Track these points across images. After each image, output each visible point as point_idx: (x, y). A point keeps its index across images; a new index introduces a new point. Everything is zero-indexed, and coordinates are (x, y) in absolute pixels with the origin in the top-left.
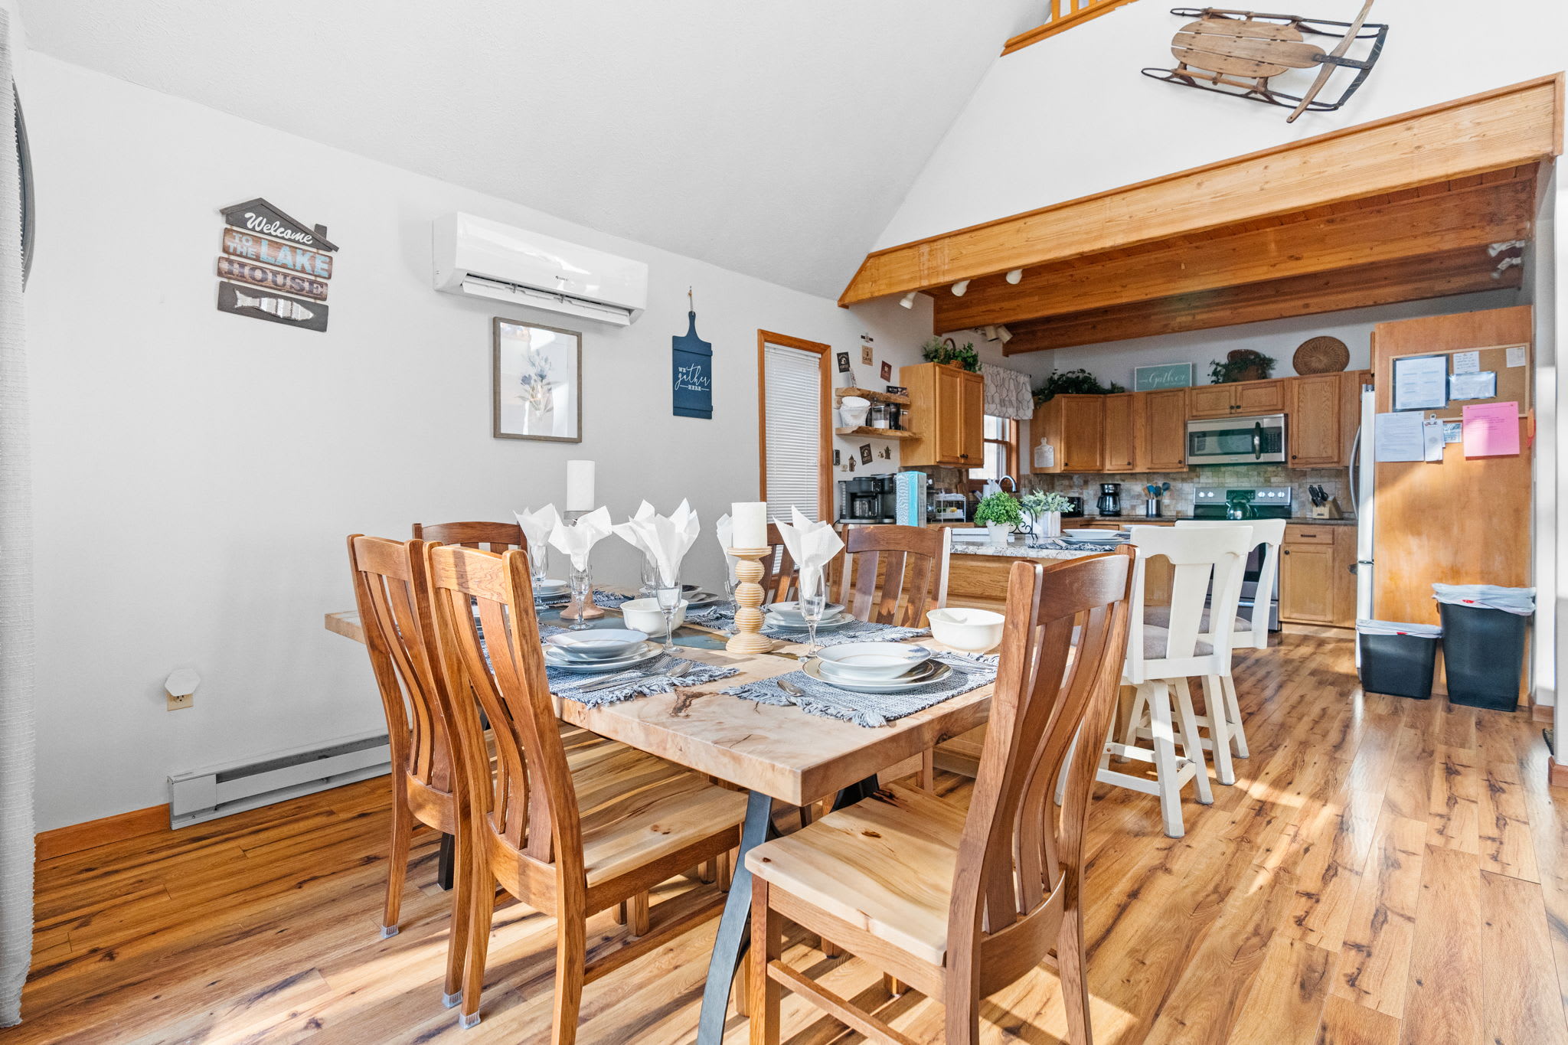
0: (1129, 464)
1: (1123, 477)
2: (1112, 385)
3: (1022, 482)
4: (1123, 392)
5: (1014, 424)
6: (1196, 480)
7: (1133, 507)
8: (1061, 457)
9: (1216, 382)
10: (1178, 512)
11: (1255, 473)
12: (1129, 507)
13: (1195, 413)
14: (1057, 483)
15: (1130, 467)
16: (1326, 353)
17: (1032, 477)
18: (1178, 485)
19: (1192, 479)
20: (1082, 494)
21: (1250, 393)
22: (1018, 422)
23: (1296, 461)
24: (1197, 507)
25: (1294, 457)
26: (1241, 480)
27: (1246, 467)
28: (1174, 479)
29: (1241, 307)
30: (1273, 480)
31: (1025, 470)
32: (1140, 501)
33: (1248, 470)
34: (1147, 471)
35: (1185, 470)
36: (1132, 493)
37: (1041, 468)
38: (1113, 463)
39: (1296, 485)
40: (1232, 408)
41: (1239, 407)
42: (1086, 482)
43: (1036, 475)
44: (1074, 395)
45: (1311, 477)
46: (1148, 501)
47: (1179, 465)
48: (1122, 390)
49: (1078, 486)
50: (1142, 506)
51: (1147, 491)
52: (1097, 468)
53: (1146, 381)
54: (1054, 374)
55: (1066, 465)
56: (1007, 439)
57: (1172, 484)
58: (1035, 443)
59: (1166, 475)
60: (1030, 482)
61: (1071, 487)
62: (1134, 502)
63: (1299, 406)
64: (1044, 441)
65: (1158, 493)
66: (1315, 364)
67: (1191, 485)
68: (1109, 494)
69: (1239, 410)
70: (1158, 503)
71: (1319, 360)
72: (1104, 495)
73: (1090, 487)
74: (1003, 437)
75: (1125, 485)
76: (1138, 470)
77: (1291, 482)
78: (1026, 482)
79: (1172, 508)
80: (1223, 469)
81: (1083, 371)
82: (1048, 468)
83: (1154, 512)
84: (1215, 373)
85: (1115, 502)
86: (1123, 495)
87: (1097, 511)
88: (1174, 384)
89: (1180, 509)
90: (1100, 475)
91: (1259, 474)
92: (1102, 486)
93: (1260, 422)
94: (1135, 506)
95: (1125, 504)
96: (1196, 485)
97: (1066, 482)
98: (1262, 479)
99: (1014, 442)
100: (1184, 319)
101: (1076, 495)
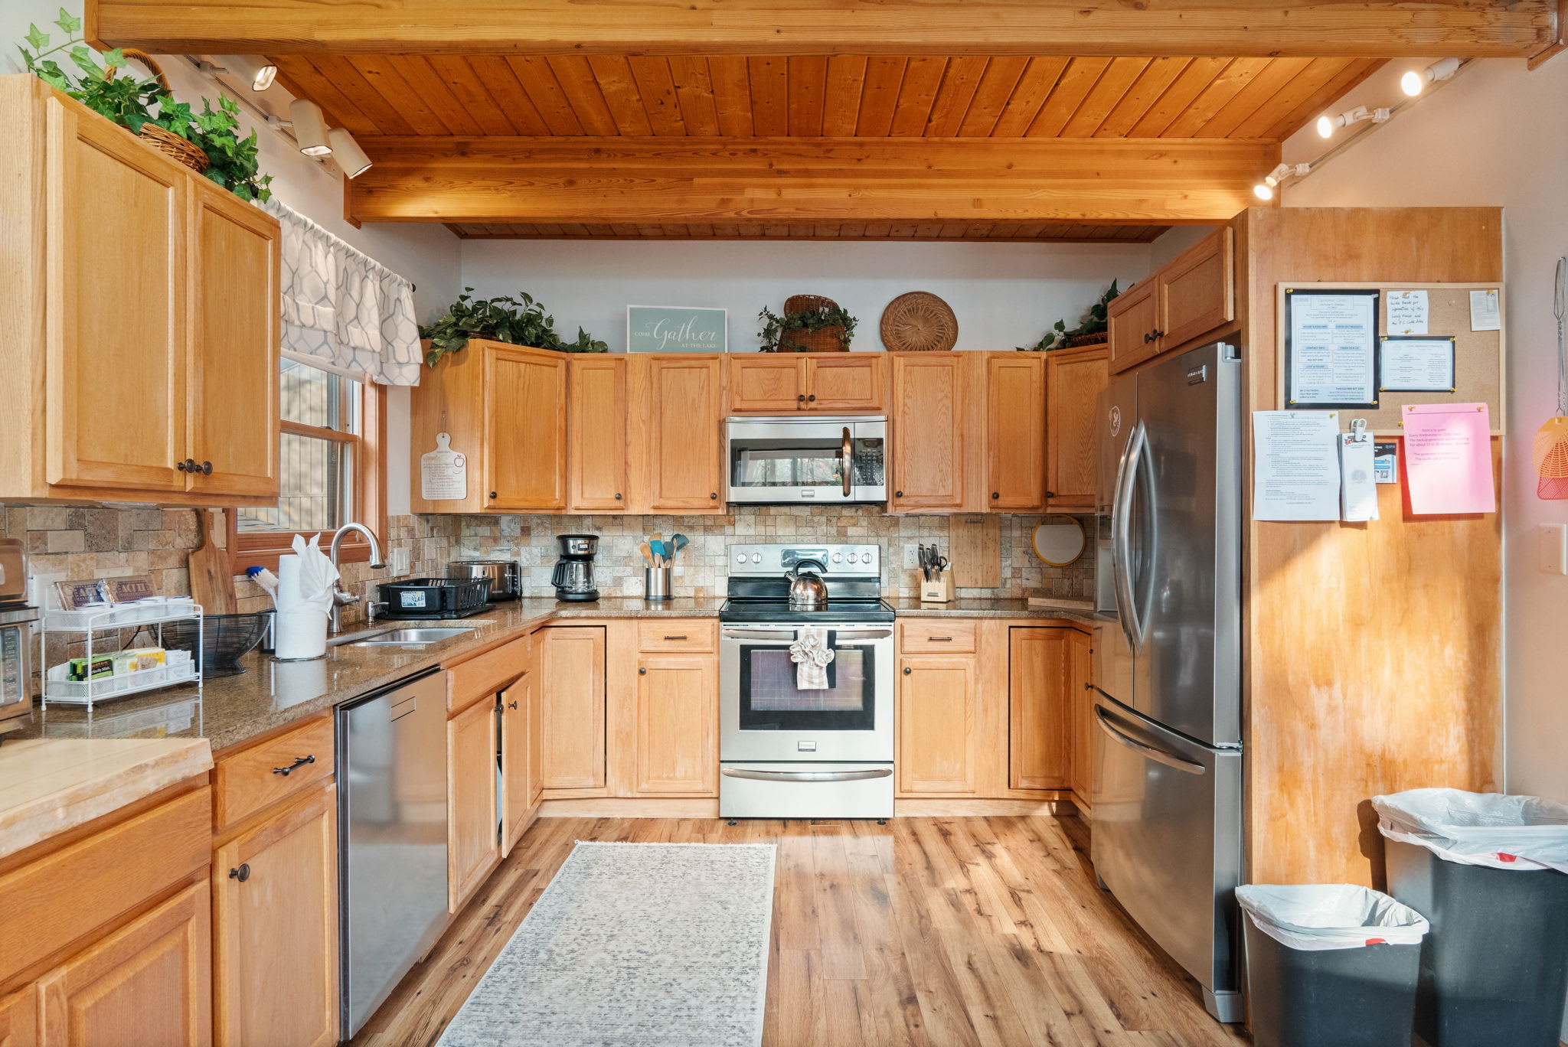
0: (619, 498)
1: (598, 522)
2: (582, 335)
3: (393, 533)
4: (605, 351)
5: (372, 394)
6: (729, 530)
7: (618, 581)
8: (483, 480)
9: (767, 349)
10: (698, 590)
11: (824, 519)
12: (609, 582)
13: (738, 406)
14: (466, 532)
15: (618, 504)
16: (926, 320)
17: (414, 521)
18: (696, 538)
19: (722, 526)
20: (518, 554)
21: (828, 373)
22: (382, 390)
23: (902, 501)
24: (734, 581)
25: (899, 495)
26: (802, 531)
27: (808, 509)
28: (691, 528)
29: (866, 187)
30: (851, 531)
31: (400, 505)
32: (629, 570)
33: (812, 515)
34: (652, 512)
35: (720, 512)
36: (616, 553)
37: (435, 502)
38: (587, 495)
39: (884, 541)
40: (801, 398)
41: (812, 398)
42: (526, 531)
43: (425, 516)
44: (510, 346)
45: (906, 528)
46: (648, 571)
47: (712, 503)
48: (602, 347)
49: (513, 539)
50: (634, 580)
51: (648, 553)
52: (555, 504)
53: (647, 334)
54: (464, 298)
55: (494, 496)
56: (357, 432)
57: (688, 535)
58: (422, 444)
59: (678, 520)
60: (411, 531)
61: (496, 540)
62: (620, 571)
63: (905, 405)
64: (443, 441)
65: (667, 556)
66: (912, 338)
67: (721, 538)
68: (576, 558)
69: (812, 405)
70: (667, 573)
71: (916, 331)
72: (567, 558)
73: (534, 541)
74: (345, 425)
75: (605, 538)
76: (634, 510)
77: (878, 536)
78: (403, 533)
79: (687, 581)
80: (773, 510)
81: (527, 297)
82: (454, 502)
83: (660, 593)
84: (768, 333)
85: (588, 574)
86: (599, 558)
87: (552, 591)
88: (698, 346)
89: (701, 584)
90: (557, 517)
91: (829, 520)
92: (564, 539)
93: (850, 427)
94: (621, 578)
95: (603, 576)
96: (729, 540)
97: (485, 531)
98: (833, 531)
99: (372, 438)
100: (759, 194)
101: (507, 557)
